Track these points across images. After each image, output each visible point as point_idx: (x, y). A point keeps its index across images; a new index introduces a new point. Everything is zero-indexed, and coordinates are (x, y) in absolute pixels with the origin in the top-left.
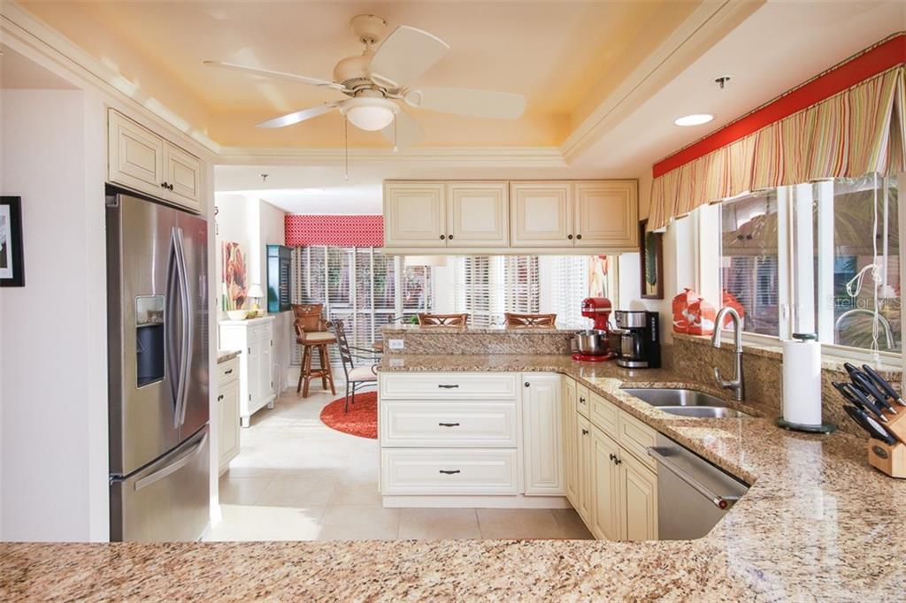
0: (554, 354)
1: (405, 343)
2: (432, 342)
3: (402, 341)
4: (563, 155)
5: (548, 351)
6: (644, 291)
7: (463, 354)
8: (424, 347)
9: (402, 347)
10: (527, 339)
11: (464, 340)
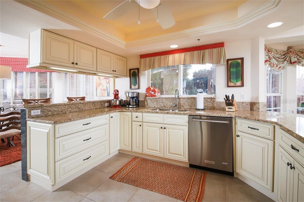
0: (101, 108)
1: (41, 111)
2: (56, 109)
3: (39, 111)
4: (126, 45)
5: (99, 107)
6: (131, 87)
7: (70, 112)
8: (51, 112)
9: (39, 113)
10: (93, 104)
11: (70, 107)
